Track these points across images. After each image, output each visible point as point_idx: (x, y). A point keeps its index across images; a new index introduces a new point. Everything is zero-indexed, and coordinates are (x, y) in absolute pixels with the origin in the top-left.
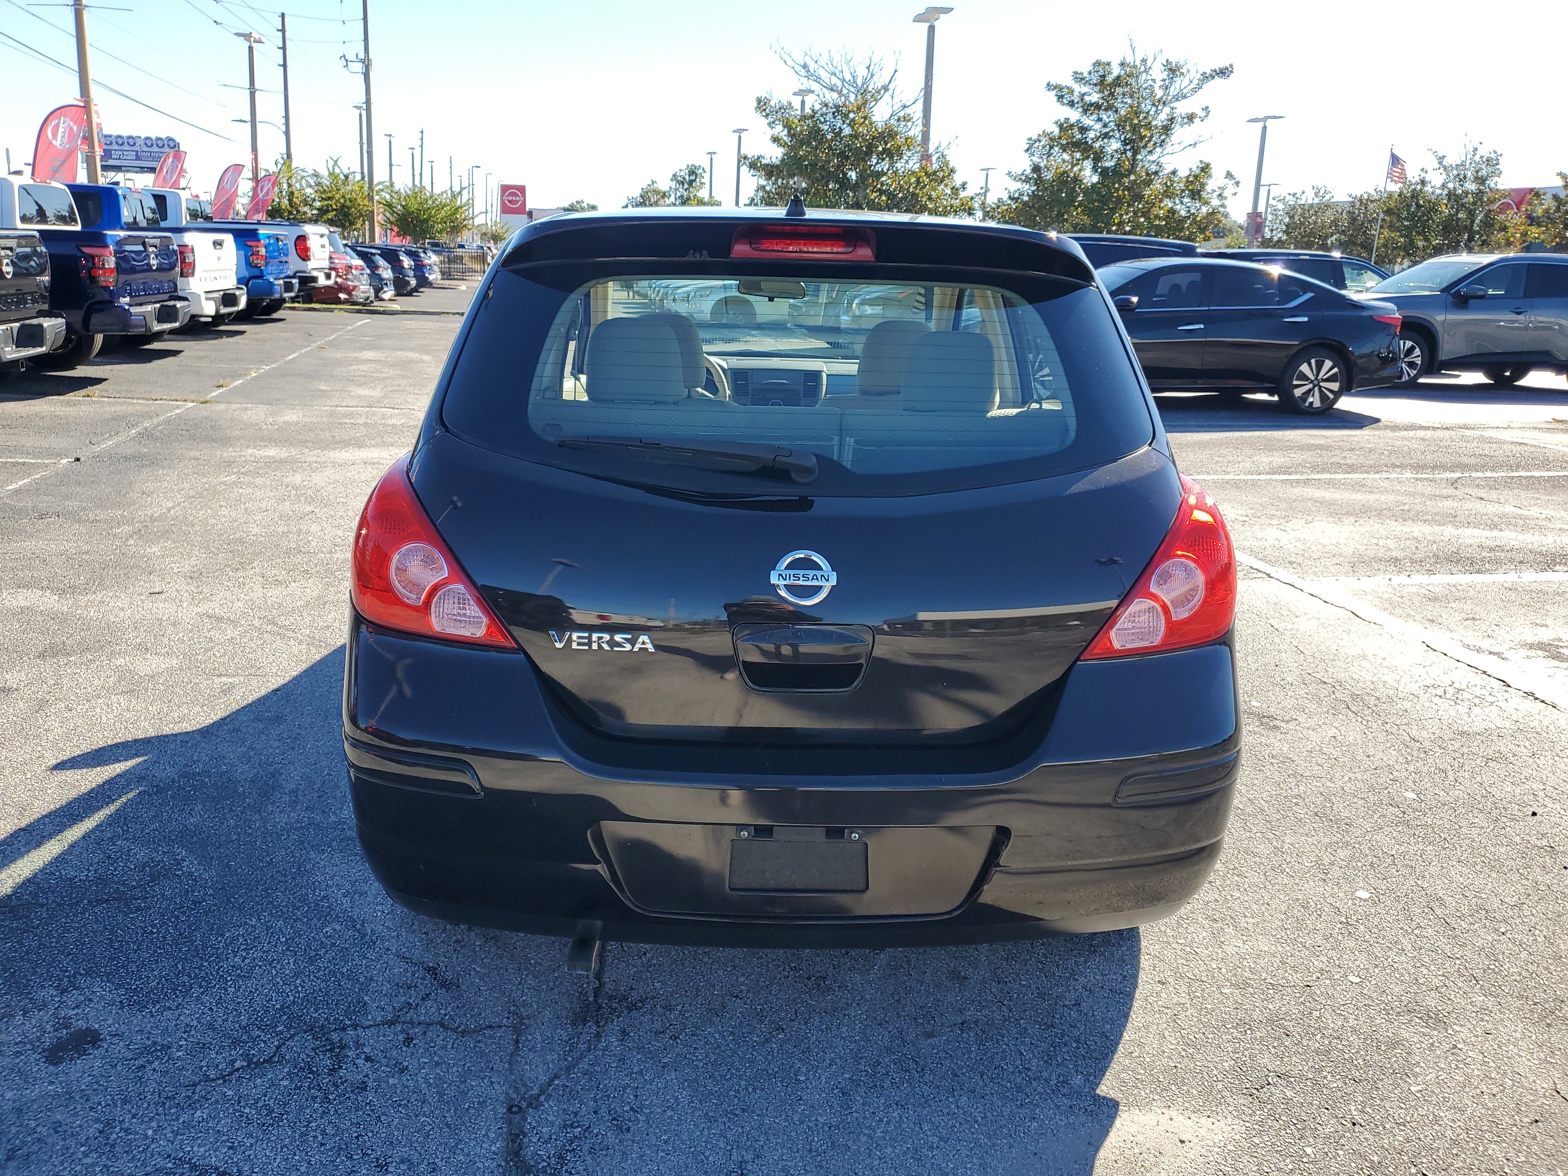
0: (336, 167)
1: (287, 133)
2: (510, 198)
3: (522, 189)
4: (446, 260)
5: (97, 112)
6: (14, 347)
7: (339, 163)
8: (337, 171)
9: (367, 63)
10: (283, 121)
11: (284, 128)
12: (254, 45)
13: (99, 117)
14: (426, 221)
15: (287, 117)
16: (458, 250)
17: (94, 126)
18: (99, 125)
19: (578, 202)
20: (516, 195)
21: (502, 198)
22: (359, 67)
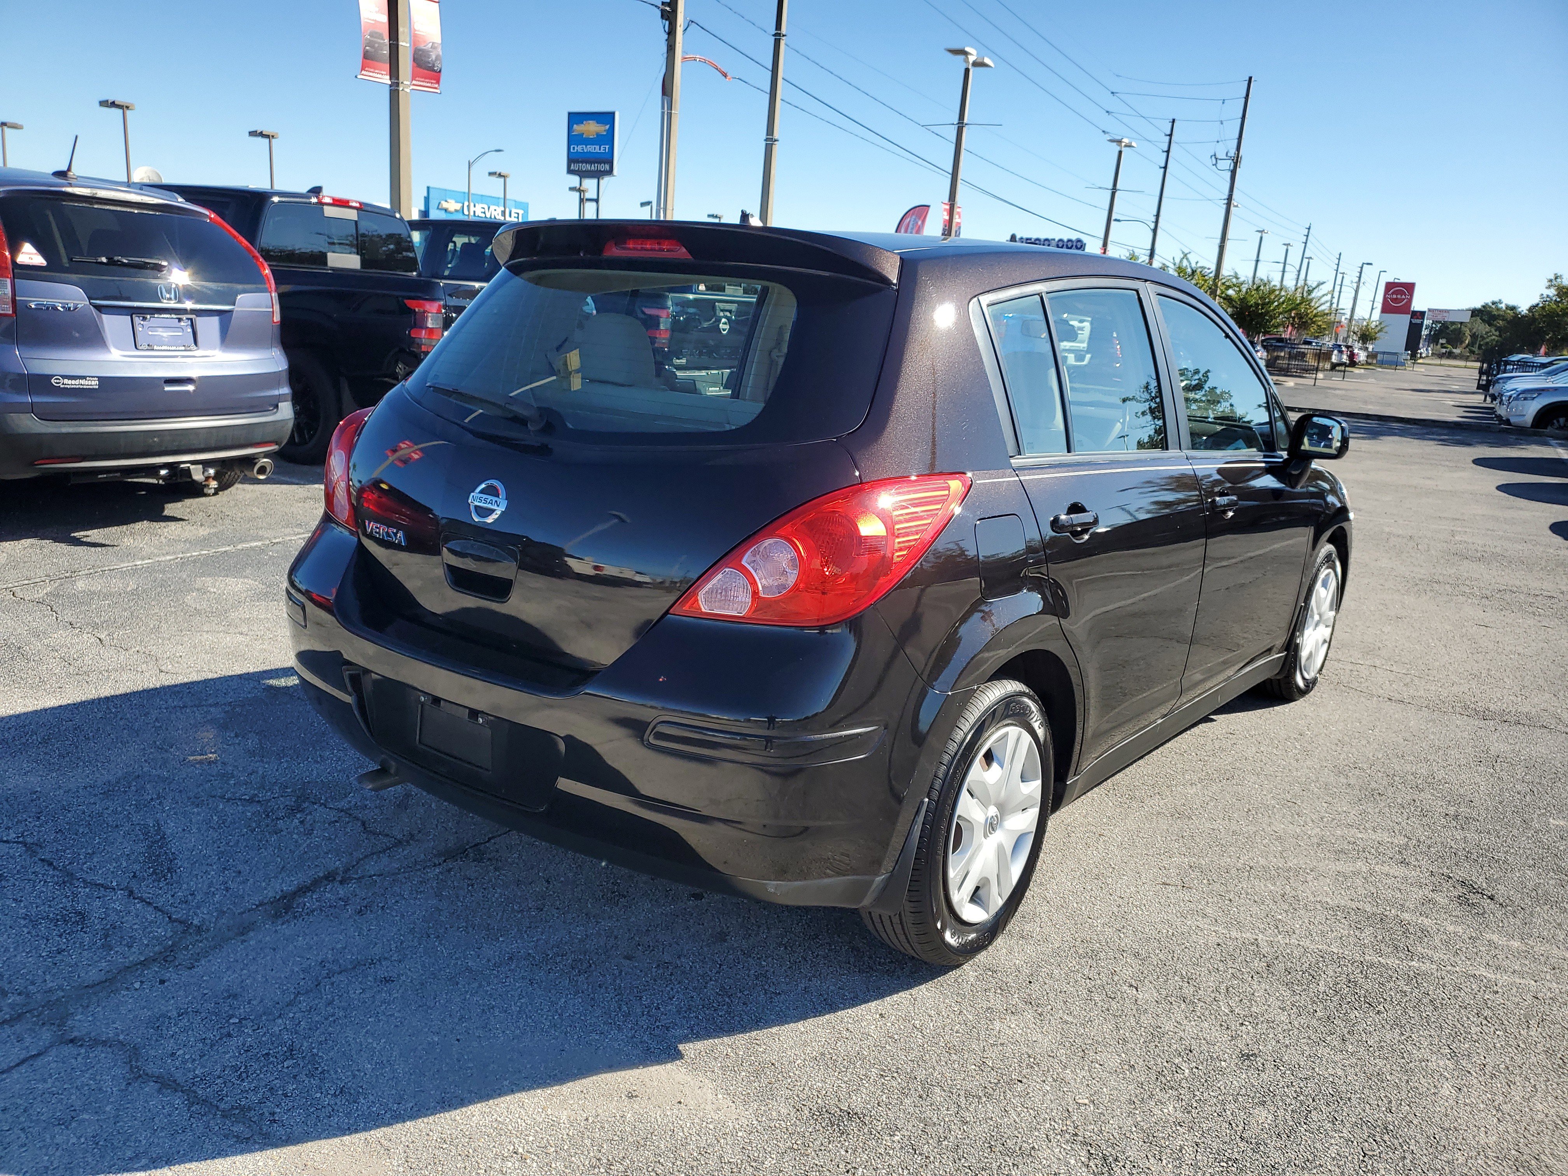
0: (1185, 260)
1: (1155, 231)
2: (1395, 296)
3: (1409, 288)
4: (1287, 356)
5: (959, 213)
6: (722, 388)
7: (1188, 256)
8: (1185, 263)
9: (1236, 161)
10: (1154, 219)
11: (1152, 226)
12: (1123, 149)
13: (960, 217)
14: (1262, 315)
15: (1158, 216)
16: (1303, 346)
17: (954, 224)
18: (958, 224)
19: (1493, 303)
20: (1403, 293)
21: (1385, 296)
22: (1228, 164)
